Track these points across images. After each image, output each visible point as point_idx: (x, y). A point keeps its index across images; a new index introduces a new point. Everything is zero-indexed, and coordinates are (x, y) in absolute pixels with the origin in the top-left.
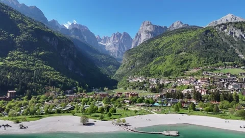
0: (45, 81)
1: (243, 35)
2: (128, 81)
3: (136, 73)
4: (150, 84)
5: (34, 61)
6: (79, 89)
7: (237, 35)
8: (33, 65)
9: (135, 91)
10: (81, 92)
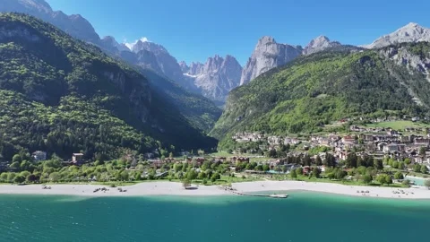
0: (116, 140)
1: (423, 65)
2: (234, 140)
3: (247, 128)
4: (268, 144)
5: (96, 111)
6: (162, 151)
7: (414, 65)
8: (96, 117)
9: (245, 156)
10: (167, 156)
